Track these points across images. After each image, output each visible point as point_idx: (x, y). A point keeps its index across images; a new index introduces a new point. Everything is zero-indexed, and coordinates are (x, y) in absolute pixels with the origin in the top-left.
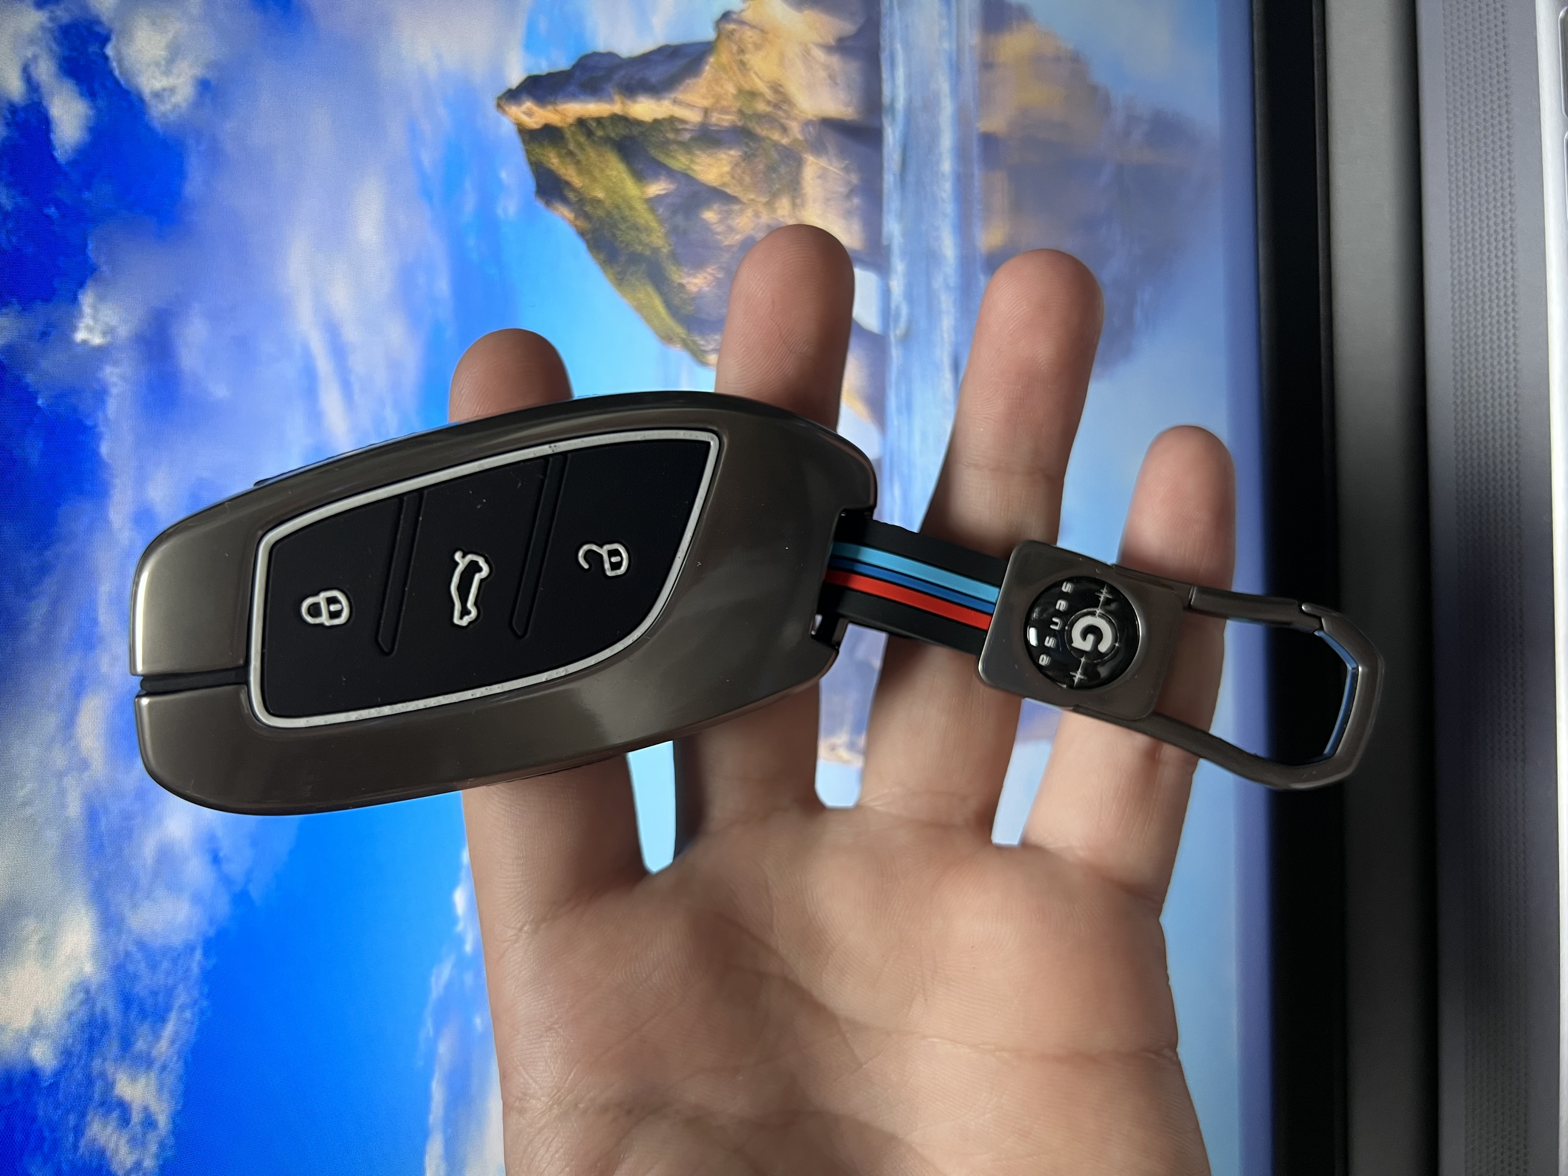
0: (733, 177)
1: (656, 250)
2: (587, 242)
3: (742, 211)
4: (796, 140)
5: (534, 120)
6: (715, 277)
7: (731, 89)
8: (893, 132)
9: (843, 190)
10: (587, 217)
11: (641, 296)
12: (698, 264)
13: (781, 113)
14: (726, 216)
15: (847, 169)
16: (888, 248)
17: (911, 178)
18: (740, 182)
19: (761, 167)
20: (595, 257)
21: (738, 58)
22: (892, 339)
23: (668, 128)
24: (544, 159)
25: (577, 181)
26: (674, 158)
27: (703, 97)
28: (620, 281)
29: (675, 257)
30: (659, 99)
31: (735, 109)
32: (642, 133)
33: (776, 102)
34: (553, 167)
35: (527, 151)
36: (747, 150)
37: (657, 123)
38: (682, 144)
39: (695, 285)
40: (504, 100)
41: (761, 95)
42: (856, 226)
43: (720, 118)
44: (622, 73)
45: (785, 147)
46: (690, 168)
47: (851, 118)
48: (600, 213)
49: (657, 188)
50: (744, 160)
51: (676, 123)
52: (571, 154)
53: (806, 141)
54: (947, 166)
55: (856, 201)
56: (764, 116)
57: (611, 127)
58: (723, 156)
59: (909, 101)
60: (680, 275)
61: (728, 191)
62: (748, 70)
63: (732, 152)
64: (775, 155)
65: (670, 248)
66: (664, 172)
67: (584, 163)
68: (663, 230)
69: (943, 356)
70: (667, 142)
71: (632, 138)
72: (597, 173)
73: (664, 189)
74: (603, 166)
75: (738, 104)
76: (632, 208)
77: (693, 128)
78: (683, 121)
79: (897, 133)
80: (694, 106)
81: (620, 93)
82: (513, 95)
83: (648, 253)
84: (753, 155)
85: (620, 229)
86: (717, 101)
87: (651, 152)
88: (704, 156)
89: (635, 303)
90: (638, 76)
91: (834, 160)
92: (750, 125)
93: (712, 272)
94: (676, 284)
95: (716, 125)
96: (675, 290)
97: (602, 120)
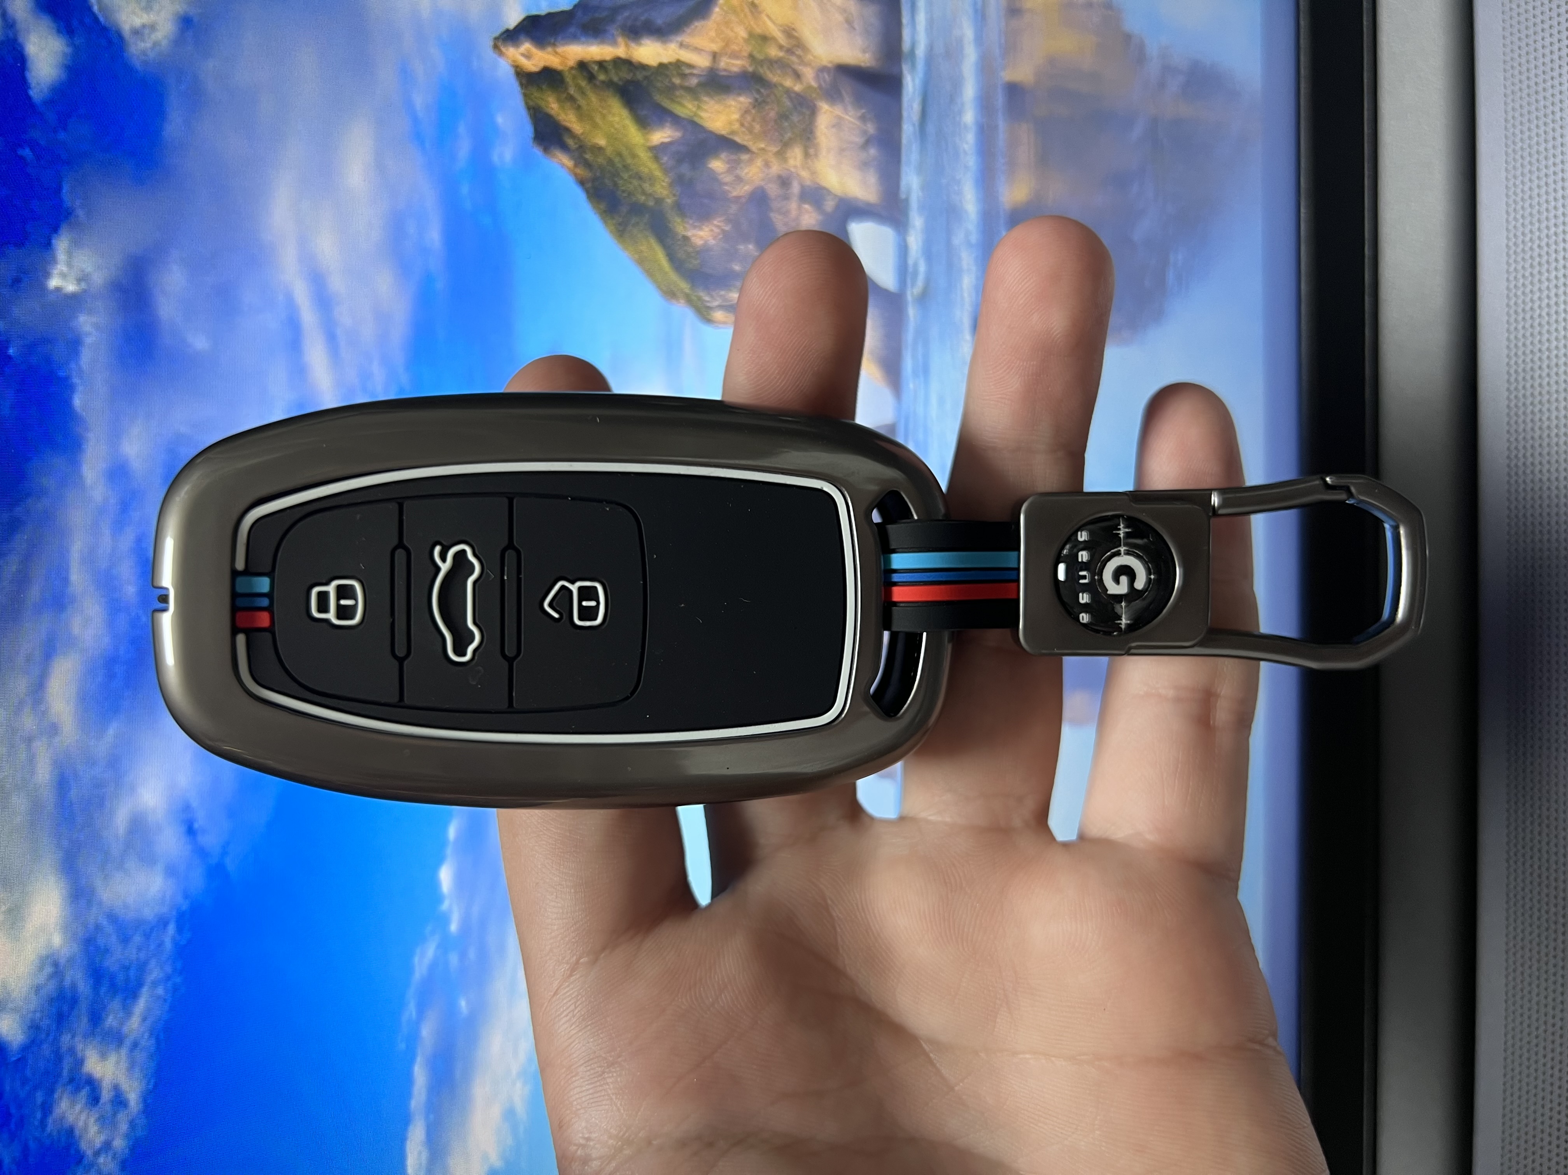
0: (742, 125)
1: (659, 201)
2: (587, 191)
3: (751, 161)
4: (810, 87)
5: (533, 62)
6: (722, 230)
7: (742, 33)
8: (913, 80)
9: (859, 140)
10: (588, 165)
11: (643, 248)
12: (704, 216)
13: (794, 59)
14: (734, 165)
15: (863, 118)
16: (907, 200)
17: (931, 128)
18: (750, 130)
19: (772, 114)
20: (594, 207)
22: (909, 298)
23: (675, 72)
24: (542, 104)
25: (578, 128)
26: (680, 104)
27: (712, 40)
28: (621, 232)
29: (679, 208)
30: (664, 42)
31: (745, 54)
32: (646, 78)
33: (789, 46)
34: (552, 113)
35: (525, 95)
36: (757, 96)
37: (662, 67)
38: (689, 90)
39: (701, 238)
40: (500, 40)
41: (774, 39)
42: (872, 179)
43: (729, 63)
44: (626, 14)
45: (798, 95)
46: (696, 115)
47: (868, 65)
48: (601, 160)
49: (661, 136)
50: (754, 107)
51: (683, 68)
52: (571, 99)
53: (820, 87)
54: (969, 117)
55: (873, 151)
56: (776, 62)
57: (613, 71)
58: (733, 103)
59: (930, 48)
60: (685, 228)
61: (737, 139)
62: (760, 13)
63: (742, 99)
64: (788, 103)
65: (674, 199)
66: (669, 119)
67: (585, 107)
68: (667, 180)
69: (963, 316)
70: (672, 88)
71: (635, 83)
72: (598, 120)
73: (670, 137)
74: (605, 112)
75: (749, 49)
76: (634, 156)
77: (700, 73)
78: (690, 66)
79: (918, 81)
80: (702, 50)
81: (623, 35)
82: (511, 36)
83: (651, 203)
84: (764, 101)
85: (622, 178)
86: (727, 45)
87: (655, 98)
88: (712, 103)
89: (636, 256)
90: (643, 18)
91: (850, 108)
92: (761, 71)
93: (719, 224)
94: (680, 237)
95: (725, 70)
96: (679, 243)
97: (604, 64)
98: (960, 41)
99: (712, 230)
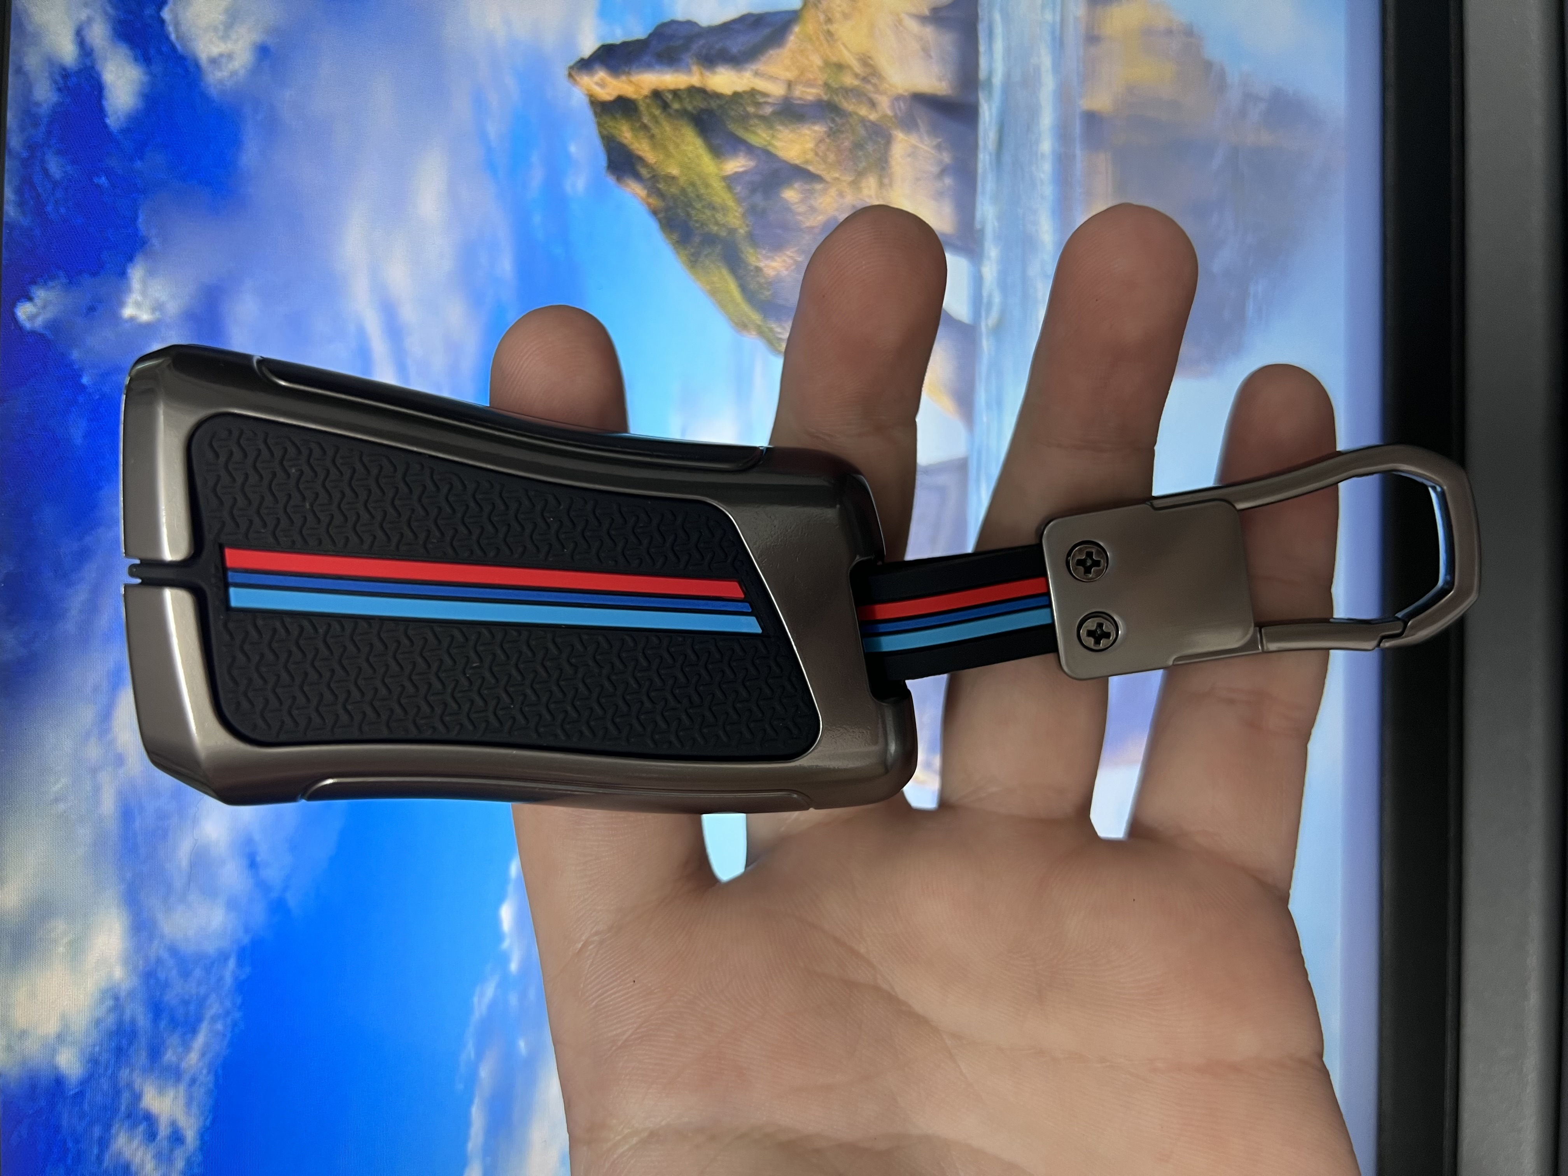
0: (817, 154)
1: (732, 231)
2: (660, 221)
3: (825, 190)
4: (885, 116)
5: (608, 90)
6: (796, 261)
7: (817, 61)
8: (990, 109)
9: (935, 169)
10: (661, 195)
11: (715, 279)
12: (777, 246)
13: (869, 87)
14: (808, 194)
15: (938, 147)
16: (982, 231)
17: (1007, 158)
18: (824, 160)
19: (847, 144)
20: (667, 237)
21: (825, 28)
22: (983, 329)
23: (749, 101)
24: (615, 132)
25: (650, 157)
26: (754, 133)
27: (787, 69)
28: (693, 262)
29: (752, 239)
30: (739, 70)
31: (820, 82)
32: (720, 107)
33: (863, 74)
34: (625, 142)
35: (599, 124)
36: (832, 125)
37: (737, 96)
38: (763, 118)
39: (774, 268)
40: (575, 69)
41: (849, 67)
42: (947, 209)
43: (805, 92)
44: (702, 42)
45: (873, 124)
46: (770, 144)
47: (945, 93)
48: (674, 190)
49: (736, 164)
50: (829, 136)
51: (757, 97)
52: (645, 127)
53: (896, 116)
54: (1046, 146)
55: (948, 181)
56: (851, 90)
57: (688, 100)
58: (807, 132)
59: (1008, 76)
60: (757, 258)
61: (811, 168)
62: (835, 40)
63: (817, 128)
64: (862, 132)
65: (747, 229)
66: (743, 148)
67: (659, 136)
68: (740, 210)
70: (748, 116)
71: (710, 112)
72: (671, 148)
73: (743, 166)
74: (678, 141)
75: (825, 76)
76: (707, 186)
77: (776, 102)
78: (765, 95)
80: (777, 78)
81: (698, 63)
82: (585, 65)
83: (724, 234)
84: (839, 131)
85: (694, 208)
86: (802, 72)
87: (729, 127)
88: (787, 131)
89: (708, 287)
90: (718, 46)
91: (926, 138)
92: (836, 99)
93: (791, 255)
94: (752, 268)
95: (800, 99)
96: (752, 273)
97: (679, 92)
98: (1037, 69)
99: (784, 261)
